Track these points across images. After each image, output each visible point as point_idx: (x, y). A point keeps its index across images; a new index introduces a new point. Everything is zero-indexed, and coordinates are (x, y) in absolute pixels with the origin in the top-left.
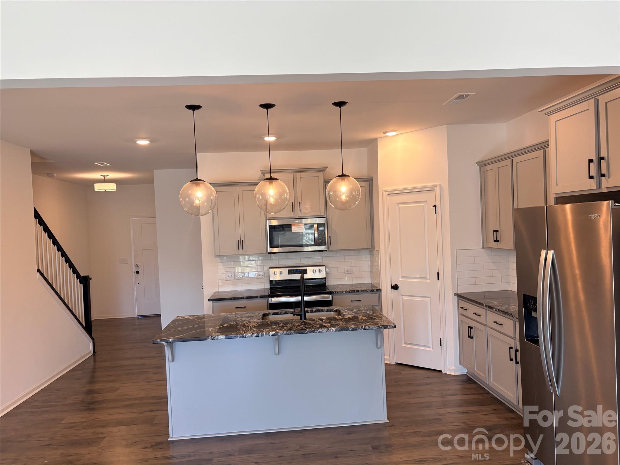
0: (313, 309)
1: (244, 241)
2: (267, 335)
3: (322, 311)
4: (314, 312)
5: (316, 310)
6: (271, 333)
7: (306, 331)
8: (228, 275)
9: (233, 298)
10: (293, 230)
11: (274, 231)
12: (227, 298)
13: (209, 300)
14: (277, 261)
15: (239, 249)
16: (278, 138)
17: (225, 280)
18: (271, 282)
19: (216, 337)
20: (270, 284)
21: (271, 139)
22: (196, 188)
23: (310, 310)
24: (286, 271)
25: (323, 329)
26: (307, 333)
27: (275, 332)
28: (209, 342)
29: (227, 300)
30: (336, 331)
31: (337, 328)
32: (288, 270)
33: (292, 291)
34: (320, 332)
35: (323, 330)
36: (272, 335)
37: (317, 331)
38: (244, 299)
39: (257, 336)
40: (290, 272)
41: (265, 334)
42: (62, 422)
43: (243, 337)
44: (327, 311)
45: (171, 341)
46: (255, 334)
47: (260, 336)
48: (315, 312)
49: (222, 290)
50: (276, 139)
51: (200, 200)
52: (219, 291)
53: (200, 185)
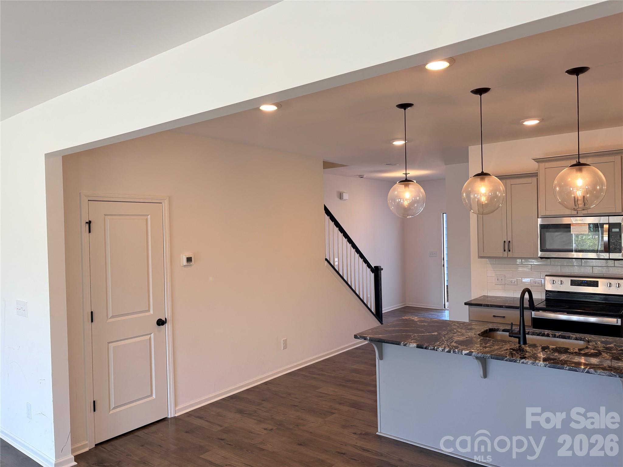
0: (556, 334)
1: (511, 242)
2: (459, 353)
3: (569, 338)
4: (557, 337)
5: (559, 336)
6: (464, 352)
7: (506, 359)
8: (498, 279)
9: (491, 305)
10: (573, 231)
11: (547, 232)
12: (484, 304)
13: (466, 304)
14: (559, 267)
15: (505, 251)
16: (542, 121)
17: (494, 284)
18: (547, 292)
19: (408, 344)
20: (546, 295)
21: (531, 123)
22: (405, 189)
23: (552, 334)
24: (568, 281)
25: (527, 360)
26: (506, 361)
27: (468, 352)
28: (401, 347)
29: (484, 306)
30: (546, 367)
31: (547, 363)
32: (571, 280)
33: (567, 307)
34: (523, 363)
35: (528, 362)
36: (465, 354)
37: (520, 361)
38: (503, 307)
39: (449, 352)
40: (573, 283)
41: (457, 351)
42: (317, 391)
43: (434, 349)
44: (576, 339)
45: (368, 338)
46: (447, 350)
47: (452, 352)
48: (559, 337)
49: (491, 294)
50: (539, 122)
51: (408, 201)
52: (488, 295)
53: (409, 186)
